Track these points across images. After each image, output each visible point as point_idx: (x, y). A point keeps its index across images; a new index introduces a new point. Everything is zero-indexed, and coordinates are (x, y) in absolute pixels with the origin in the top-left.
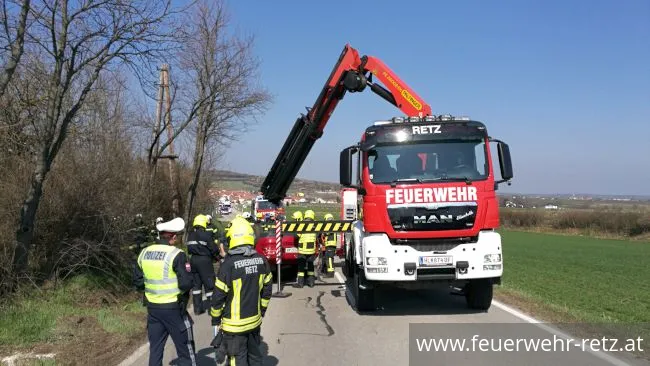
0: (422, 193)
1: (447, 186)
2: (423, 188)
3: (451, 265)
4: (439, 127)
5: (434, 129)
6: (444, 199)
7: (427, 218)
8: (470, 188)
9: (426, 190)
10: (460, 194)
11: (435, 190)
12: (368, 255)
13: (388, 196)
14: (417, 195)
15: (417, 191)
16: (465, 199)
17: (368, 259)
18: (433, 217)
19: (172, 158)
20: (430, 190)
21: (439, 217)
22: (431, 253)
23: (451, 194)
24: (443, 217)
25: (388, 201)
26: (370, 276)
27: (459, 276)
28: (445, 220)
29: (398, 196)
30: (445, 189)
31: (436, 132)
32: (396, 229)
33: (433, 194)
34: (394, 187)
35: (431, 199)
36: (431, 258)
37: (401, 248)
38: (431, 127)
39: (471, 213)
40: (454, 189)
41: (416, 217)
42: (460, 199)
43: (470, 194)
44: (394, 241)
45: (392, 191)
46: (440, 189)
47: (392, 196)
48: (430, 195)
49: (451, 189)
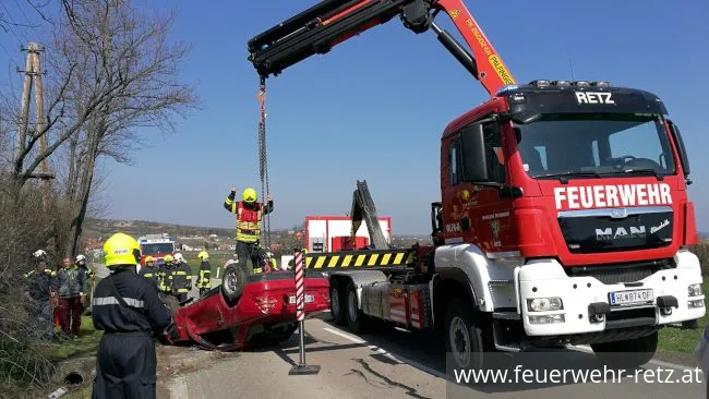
0: (604, 192)
1: (636, 183)
2: (604, 184)
3: (650, 302)
4: (609, 95)
5: (604, 97)
6: (632, 203)
7: (614, 232)
8: (663, 186)
9: (608, 188)
10: (651, 194)
11: (620, 187)
12: (532, 295)
13: (559, 199)
14: (599, 196)
15: (597, 188)
16: (658, 202)
17: (530, 301)
18: (621, 231)
19: (46, 178)
20: (614, 188)
21: (629, 231)
22: (621, 286)
23: (641, 195)
24: (634, 230)
25: (559, 206)
26: (535, 329)
27: (661, 320)
28: (636, 234)
29: (572, 197)
30: (633, 187)
31: (608, 101)
32: (572, 251)
33: (618, 195)
34: (564, 183)
35: (617, 204)
36: (625, 295)
37: (582, 281)
38: (599, 94)
39: (667, 223)
40: (643, 186)
41: (599, 232)
42: (652, 202)
43: (664, 194)
44: (570, 271)
45: (563, 190)
46: (627, 187)
47: (563, 197)
48: (614, 196)
49: (640, 187)
